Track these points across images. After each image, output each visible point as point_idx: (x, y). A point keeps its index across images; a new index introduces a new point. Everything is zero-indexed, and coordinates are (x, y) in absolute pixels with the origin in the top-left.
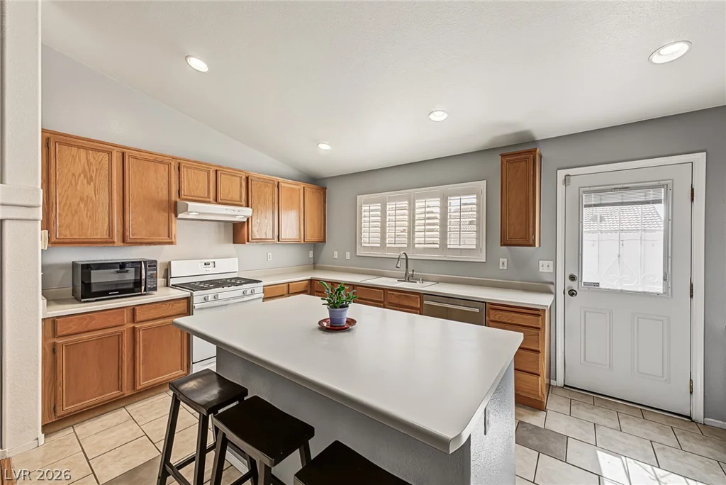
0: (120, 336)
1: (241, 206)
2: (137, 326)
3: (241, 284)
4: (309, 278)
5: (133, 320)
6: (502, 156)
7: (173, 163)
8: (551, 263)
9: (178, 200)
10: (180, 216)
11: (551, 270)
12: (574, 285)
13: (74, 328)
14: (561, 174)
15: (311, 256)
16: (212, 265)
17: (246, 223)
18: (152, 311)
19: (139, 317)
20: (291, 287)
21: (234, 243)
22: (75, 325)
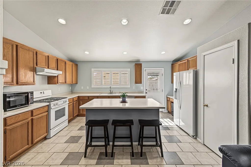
0: (28, 123)
1: (55, 70)
2: (33, 118)
3: (61, 99)
4: (78, 96)
5: (32, 116)
6: (135, 64)
7: (35, 51)
8: (143, 87)
9: (36, 67)
10: (38, 73)
11: (143, 88)
12: (146, 91)
13: (13, 121)
14: (145, 69)
15: (71, 89)
16: (43, 93)
17: (57, 77)
18: (38, 111)
19: (34, 114)
20: (74, 99)
21: (48, 84)
22: (13, 120)
